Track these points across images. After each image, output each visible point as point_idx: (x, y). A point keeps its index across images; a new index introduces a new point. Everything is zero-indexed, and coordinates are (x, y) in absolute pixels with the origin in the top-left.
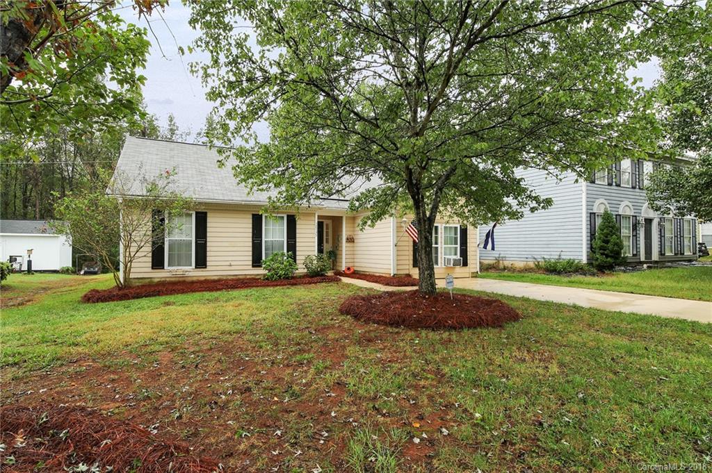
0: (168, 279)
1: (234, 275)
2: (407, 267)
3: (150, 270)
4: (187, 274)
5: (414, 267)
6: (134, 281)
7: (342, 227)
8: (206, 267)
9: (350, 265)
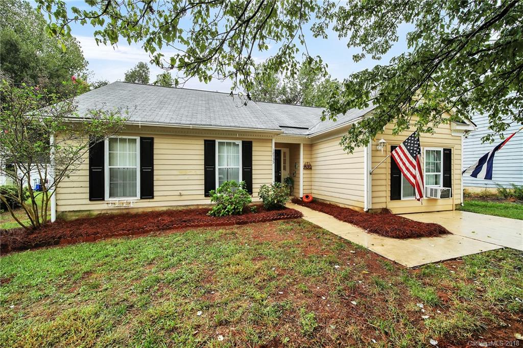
0: (109, 212)
1: (185, 206)
2: (383, 200)
3: (88, 201)
4: (132, 205)
5: (391, 199)
6: (69, 214)
7: (299, 155)
8: (153, 198)
9: (307, 192)
